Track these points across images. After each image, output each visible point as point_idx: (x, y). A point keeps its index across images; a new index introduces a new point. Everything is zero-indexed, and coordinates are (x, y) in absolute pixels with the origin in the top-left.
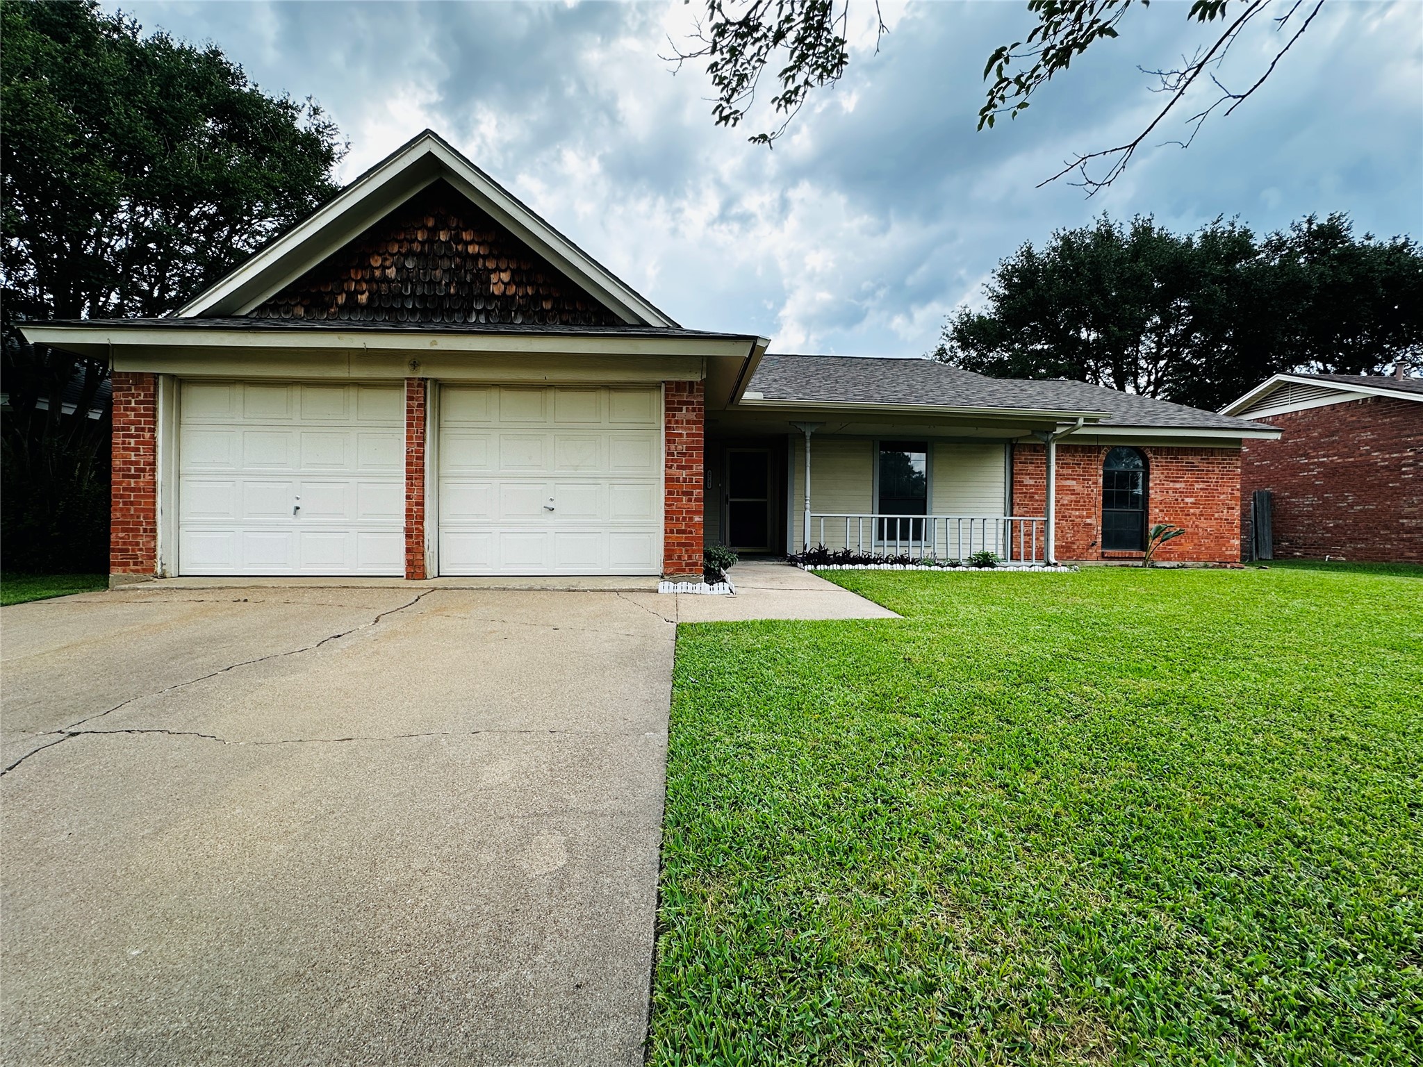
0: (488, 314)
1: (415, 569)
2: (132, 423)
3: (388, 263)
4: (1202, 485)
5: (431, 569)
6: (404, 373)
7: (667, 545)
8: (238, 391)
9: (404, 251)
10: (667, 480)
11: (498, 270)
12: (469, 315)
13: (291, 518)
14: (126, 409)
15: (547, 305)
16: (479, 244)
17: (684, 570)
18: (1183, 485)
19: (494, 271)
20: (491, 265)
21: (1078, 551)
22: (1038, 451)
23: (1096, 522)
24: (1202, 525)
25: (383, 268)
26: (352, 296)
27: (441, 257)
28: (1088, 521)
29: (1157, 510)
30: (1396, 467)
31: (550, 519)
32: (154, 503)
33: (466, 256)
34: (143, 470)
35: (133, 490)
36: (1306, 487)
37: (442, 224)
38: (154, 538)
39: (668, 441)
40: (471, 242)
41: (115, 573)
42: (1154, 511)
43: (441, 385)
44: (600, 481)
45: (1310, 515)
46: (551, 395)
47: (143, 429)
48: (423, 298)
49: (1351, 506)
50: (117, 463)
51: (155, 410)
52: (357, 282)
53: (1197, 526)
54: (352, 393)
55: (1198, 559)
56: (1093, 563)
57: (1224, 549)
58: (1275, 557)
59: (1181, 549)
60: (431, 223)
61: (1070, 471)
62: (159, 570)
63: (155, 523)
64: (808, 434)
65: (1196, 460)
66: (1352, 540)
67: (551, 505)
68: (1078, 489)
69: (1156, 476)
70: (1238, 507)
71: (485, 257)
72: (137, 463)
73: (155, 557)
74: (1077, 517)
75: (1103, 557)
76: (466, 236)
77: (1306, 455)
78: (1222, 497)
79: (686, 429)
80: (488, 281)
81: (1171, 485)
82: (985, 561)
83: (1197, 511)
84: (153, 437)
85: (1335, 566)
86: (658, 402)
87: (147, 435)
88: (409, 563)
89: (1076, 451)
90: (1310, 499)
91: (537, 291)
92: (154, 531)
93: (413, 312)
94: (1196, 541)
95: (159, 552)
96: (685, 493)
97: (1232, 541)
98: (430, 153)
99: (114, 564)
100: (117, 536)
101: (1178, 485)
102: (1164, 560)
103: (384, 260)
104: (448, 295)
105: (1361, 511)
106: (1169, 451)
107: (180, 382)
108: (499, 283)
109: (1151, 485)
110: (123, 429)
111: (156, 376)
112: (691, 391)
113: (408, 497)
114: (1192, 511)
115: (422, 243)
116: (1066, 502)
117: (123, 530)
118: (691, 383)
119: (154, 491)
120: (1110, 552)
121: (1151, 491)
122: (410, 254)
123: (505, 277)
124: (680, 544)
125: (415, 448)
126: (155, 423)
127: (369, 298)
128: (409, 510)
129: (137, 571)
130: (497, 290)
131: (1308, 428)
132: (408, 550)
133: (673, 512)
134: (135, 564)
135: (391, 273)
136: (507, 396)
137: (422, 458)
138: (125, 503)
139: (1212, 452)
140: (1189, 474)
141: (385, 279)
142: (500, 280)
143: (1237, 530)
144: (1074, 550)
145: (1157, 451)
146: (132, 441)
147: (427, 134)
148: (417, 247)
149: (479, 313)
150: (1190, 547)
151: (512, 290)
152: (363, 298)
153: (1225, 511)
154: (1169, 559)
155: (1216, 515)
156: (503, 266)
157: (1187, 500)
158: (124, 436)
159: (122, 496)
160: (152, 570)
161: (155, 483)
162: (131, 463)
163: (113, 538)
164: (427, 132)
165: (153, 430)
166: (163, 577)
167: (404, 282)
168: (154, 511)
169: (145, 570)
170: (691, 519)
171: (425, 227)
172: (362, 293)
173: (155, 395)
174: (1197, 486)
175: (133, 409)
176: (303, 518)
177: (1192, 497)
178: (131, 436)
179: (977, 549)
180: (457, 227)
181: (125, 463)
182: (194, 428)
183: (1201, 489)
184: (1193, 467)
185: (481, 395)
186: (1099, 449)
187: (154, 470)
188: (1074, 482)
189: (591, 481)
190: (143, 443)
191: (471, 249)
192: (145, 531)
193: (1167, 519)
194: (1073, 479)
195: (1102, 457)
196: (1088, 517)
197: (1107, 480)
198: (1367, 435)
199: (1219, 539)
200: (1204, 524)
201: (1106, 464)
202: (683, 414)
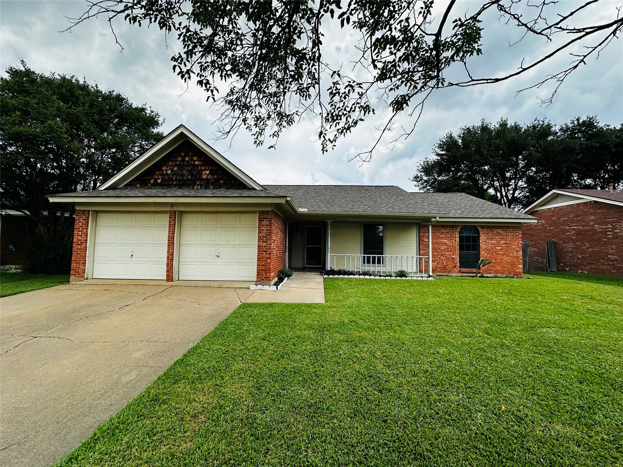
0: (201, 185)
1: (170, 278)
2: (81, 227)
3: (168, 169)
5: (175, 277)
6: (169, 209)
7: (258, 270)
8: (115, 215)
9: (173, 164)
10: (258, 246)
11: (205, 170)
12: (195, 186)
13: (130, 259)
14: (79, 222)
15: (222, 182)
16: (199, 161)
17: (264, 280)
18: (495, 242)
19: (204, 170)
20: (203, 168)
21: (449, 269)
24: (505, 259)
25: (167, 170)
26: (156, 180)
27: (186, 166)
28: (453, 256)
29: (484, 252)
30: (605, 232)
31: (218, 260)
32: (86, 254)
33: (194, 165)
34: (83, 243)
35: (79, 249)
36: (569, 240)
37: (187, 155)
38: (85, 266)
39: (259, 232)
40: (196, 161)
41: (72, 278)
43: (182, 213)
44: (236, 246)
45: (571, 252)
46: (219, 215)
47: (84, 229)
48: (179, 180)
49: (588, 248)
50: (75, 240)
51: (88, 222)
52: (158, 175)
53: (502, 259)
54: (152, 215)
56: (455, 275)
57: (515, 269)
58: (558, 270)
59: (495, 269)
60: (183, 155)
61: (444, 236)
62: (86, 277)
63: (85, 261)
64: (329, 223)
66: (589, 264)
67: (218, 255)
69: (483, 238)
70: (521, 251)
71: (201, 166)
72: (81, 240)
73: (85, 272)
74: (448, 255)
75: (460, 272)
76: (195, 158)
77: (568, 225)
78: (513, 247)
79: (265, 228)
80: (202, 174)
81: (490, 241)
82: (402, 274)
83: (502, 253)
84: (87, 231)
86: (256, 218)
87: (85, 230)
88: (168, 276)
89: (447, 228)
90: (571, 245)
91: (218, 177)
92: (85, 263)
93: (176, 185)
94: (502, 266)
95: (86, 270)
96: (265, 251)
97: (519, 266)
98: (182, 132)
99: (72, 275)
100: (73, 265)
102: (488, 273)
103: (167, 167)
104: (188, 179)
105: (592, 251)
106: (488, 227)
107: (97, 212)
108: (206, 174)
109: (481, 241)
110: (78, 229)
111: (89, 211)
112: (267, 214)
113: (168, 252)
114: (500, 252)
115: (180, 161)
116: (443, 249)
117: (76, 263)
118: (268, 211)
119: (86, 250)
120: (463, 270)
121: (481, 244)
122: (176, 165)
123: (207, 172)
124: (262, 270)
125: (171, 235)
126: (88, 227)
127: (161, 181)
128: (168, 257)
129: (79, 277)
130: (204, 177)
132: (167, 271)
133: (260, 258)
134: (78, 275)
135: (169, 172)
136: (204, 215)
137: (174, 238)
138: (76, 254)
140: (498, 237)
141: (167, 174)
142: (206, 173)
143: (521, 261)
144: (447, 269)
145: (483, 227)
146: (80, 233)
147: (181, 126)
148: (178, 163)
149: (198, 185)
151: (210, 177)
152: (159, 181)
153: (515, 253)
155: (511, 254)
156: (207, 168)
157: (497, 248)
158: (78, 231)
159: (76, 251)
160: (83, 277)
161: (86, 247)
162: (79, 240)
163: (72, 266)
164: (181, 125)
165: (87, 229)
166: (87, 279)
167: (173, 175)
168: (85, 257)
169: (81, 277)
170: (267, 261)
171: (181, 156)
172: (159, 179)
173: (88, 217)
175: (81, 222)
176: (134, 259)
177: (499, 246)
178: (80, 231)
179: (399, 269)
180: (192, 155)
181: (77, 240)
182: (101, 227)
183: (504, 243)
184: (499, 234)
185: (195, 215)
186: (457, 226)
187: (86, 243)
188: (446, 240)
189: (232, 246)
190: (83, 233)
191: (196, 163)
192: (82, 263)
193: (488, 256)
194: (446, 239)
195: (459, 230)
196: (453, 255)
197: (461, 239)
198: (592, 218)
199: (513, 265)
200: (505, 258)
201: (460, 232)
202: (265, 222)
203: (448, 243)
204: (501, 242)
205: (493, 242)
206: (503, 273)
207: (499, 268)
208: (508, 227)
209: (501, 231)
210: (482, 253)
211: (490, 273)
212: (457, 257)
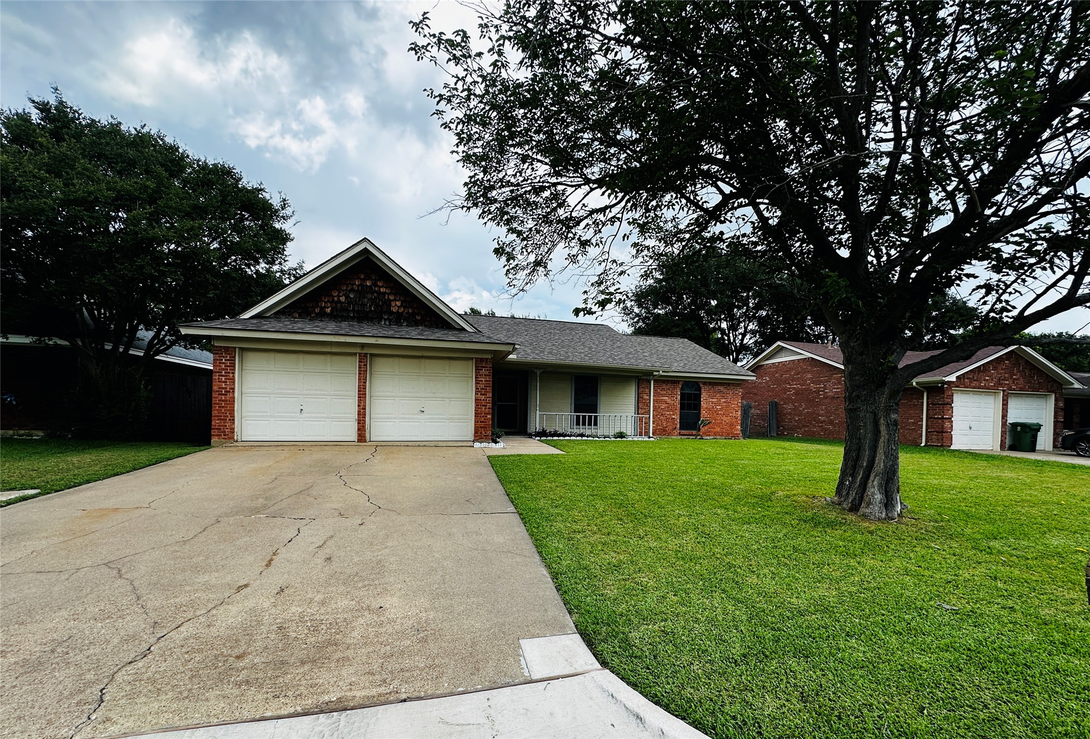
0: (390, 321)
1: (362, 438)
2: (223, 369)
3: (341, 294)
4: (724, 400)
5: (368, 438)
6: (358, 350)
7: (476, 427)
8: (272, 355)
9: (349, 289)
10: (476, 400)
11: (395, 300)
12: (381, 321)
13: (298, 415)
14: (220, 363)
15: (418, 318)
16: (386, 288)
17: (483, 438)
18: (716, 400)
19: (393, 300)
20: (392, 298)
21: (669, 432)
23: (677, 417)
25: (339, 296)
26: (322, 309)
27: (367, 293)
28: (673, 417)
29: (705, 412)
30: (818, 392)
31: (422, 416)
32: (234, 407)
33: (379, 293)
34: (229, 392)
35: (223, 401)
37: (368, 278)
38: (234, 423)
39: (476, 383)
40: (382, 287)
41: (214, 440)
42: (703, 412)
43: (372, 355)
44: (445, 399)
45: (790, 414)
46: (423, 361)
47: (229, 373)
48: (358, 312)
49: (804, 410)
50: (215, 388)
51: (235, 364)
52: (325, 303)
53: (722, 420)
54: (329, 357)
55: (722, 435)
56: (675, 437)
57: (734, 430)
58: (777, 434)
59: (715, 430)
60: (362, 277)
62: (236, 438)
63: (234, 416)
64: (538, 373)
66: (804, 426)
67: (422, 410)
68: (669, 401)
69: (704, 396)
70: (740, 412)
71: (388, 294)
72: (226, 388)
73: (234, 432)
74: (668, 415)
75: (680, 434)
76: (380, 284)
78: (733, 406)
79: (484, 378)
80: (390, 305)
81: (711, 400)
82: (621, 435)
84: (234, 376)
85: (799, 440)
86: (471, 366)
87: (231, 375)
88: (359, 435)
90: (790, 406)
91: (414, 311)
92: (234, 420)
93: (353, 319)
95: (236, 430)
96: (483, 406)
97: (737, 427)
98: (366, 248)
99: (214, 435)
100: (215, 422)
101: (714, 400)
102: (707, 436)
103: (339, 293)
104: (371, 310)
105: (807, 412)
106: (710, 384)
107: (242, 350)
108: (396, 306)
109: (702, 400)
110: (218, 372)
111: (233, 349)
112: (487, 362)
113: (359, 406)
115: (358, 286)
116: (663, 408)
117: (218, 420)
118: (487, 359)
119: (234, 401)
120: (684, 431)
121: (702, 403)
122: (352, 290)
123: (398, 303)
124: (481, 427)
125: (362, 384)
126: (234, 370)
127: (331, 310)
128: (359, 411)
129: (225, 439)
130: (394, 309)
131: (791, 369)
132: (359, 429)
133: (479, 414)
134: (224, 435)
135: (343, 299)
136: (402, 361)
137: (365, 388)
138: (219, 407)
140: (718, 395)
141: (339, 302)
142: (396, 305)
143: (739, 422)
144: (667, 431)
145: (705, 384)
146: (223, 378)
147: (365, 239)
148: (355, 288)
149: (385, 320)
150: (718, 429)
151: (401, 310)
152: (328, 310)
153: (734, 413)
154: (709, 435)
155: (730, 415)
156: (398, 298)
157: (717, 407)
158: (219, 376)
159: (218, 404)
160: (233, 438)
161: (234, 398)
162: (223, 388)
163: (213, 423)
164: (365, 238)
165: (233, 373)
166: (235, 441)
167: (349, 303)
168: (234, 411)
169: (229, 438)
170: (487, 417)
171: (359, 278)
172: (328, 308)
173: (234, 357)
174: (722, 400)
175: (224, 363)
176: (304, 415)
177: (720, 406)
178: (223, 376)
179: (617, 430)
180: (375, 279)
181: (219, 388)
184: (720, 392)
185: (390, 360)
186: (679, 381)
187: (234, 392)
188: (667, 398)
189: (441, 399)
190: (229, 379)
191: (382, 290)
192: (230, 420)
193: (708, 416)
194: (667, 396)
195: (680, 386)
196: (673, 415)
197: (683, 397)
198: (809, 376)
199: (732, 426)
200: (725, 419)
201: (682, 389)
202: (483, 372)
208: (729, 384)
209: (722, 388)
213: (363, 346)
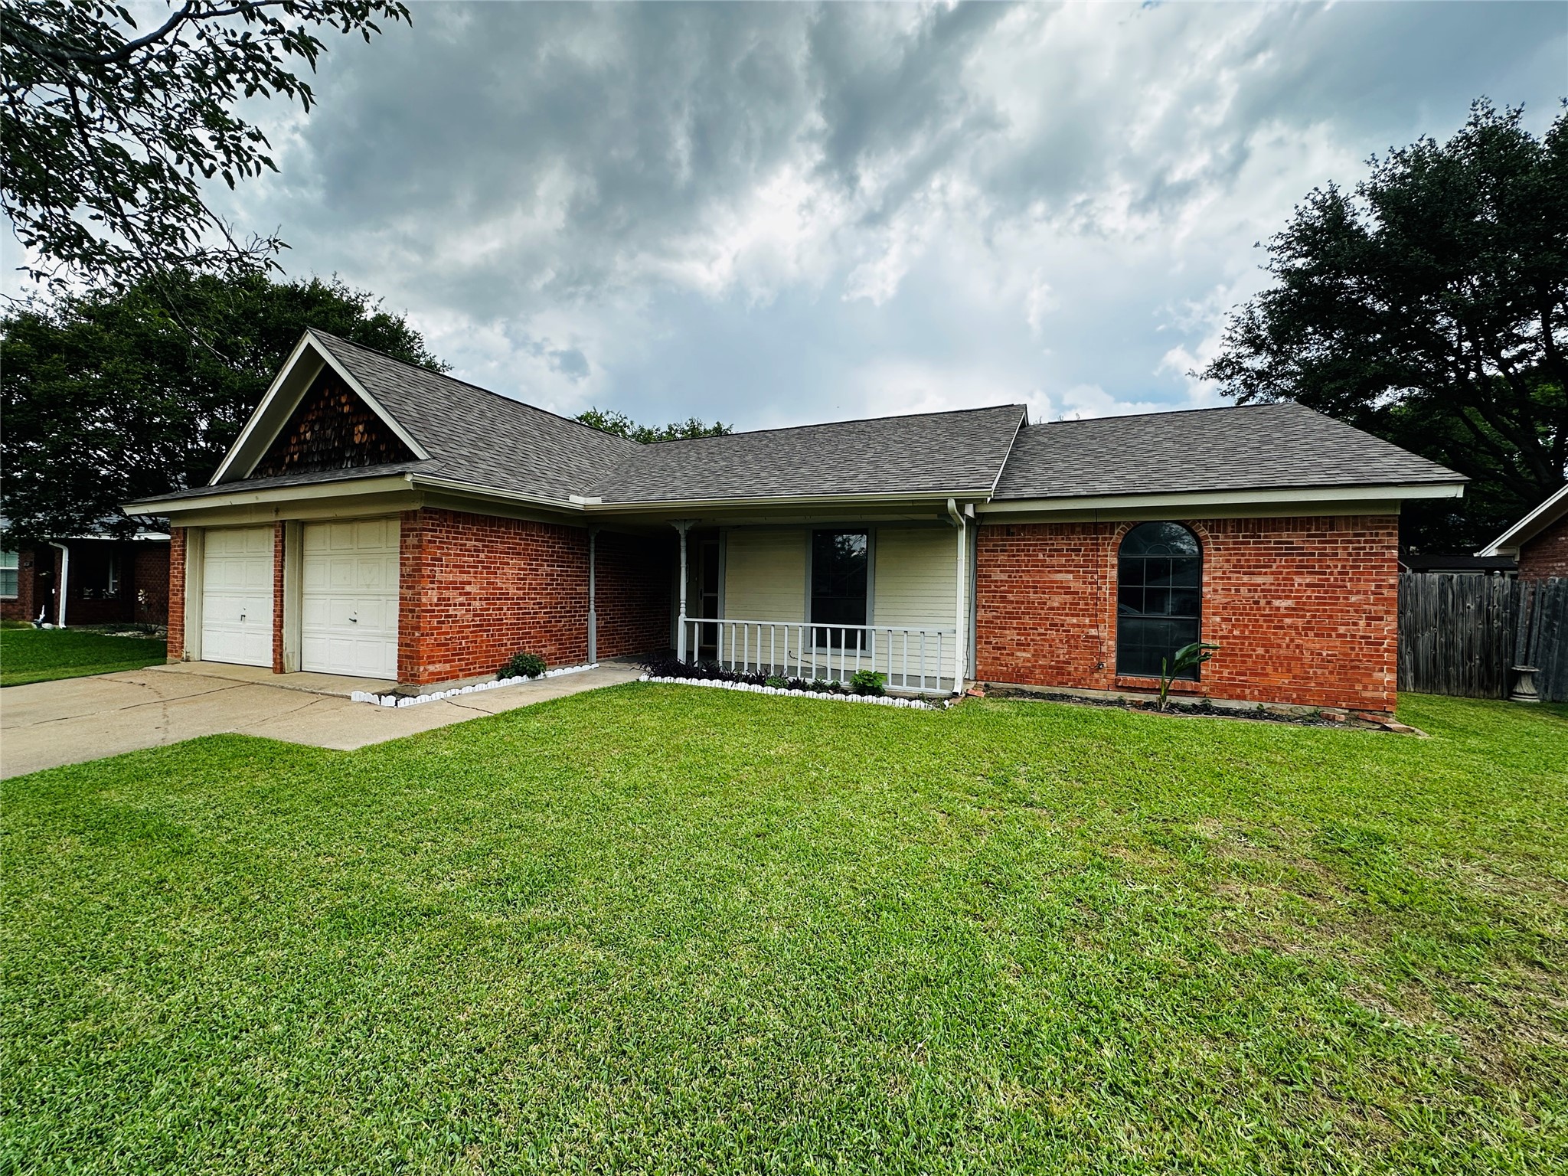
0: (352, 460)
1: (279, 667)
2: (176, 559)
3: (307, 429)
5: (292, 663)
6: (271, 518)
7: (399, 656)
9: (315, 417)
11: (357, 424)
12: (343, 462)
13: (239, 623)
14: (174, 551)
15: (381, 447)
17: (408, 680)
18: (1270, 579)
20: (356, 419)
21: (1076, 675)
22: (1013, 534)
24: (1310, 645)
25: (305, 432)
26: (291, 457)
28: (1093, 632)
29: (1218, 619)
31: (354, 629)
32: (183, 612)
33: (343, 416)
34: (179, 590)
35: (176, 603)
37: (332, 393)
38: (183, 635)
39: (401, 564)
40: (345, 404)
41: (168, 656)
43: (303, 524)
44: (381, 598)
47: (181, 564)
48: (323, 452)
50: (170, 586)
51: (185, 550)
52: (294, 445)
53: (1298, 646)
57: (1358, 687)
59: (1264, 682)
60: (327, 394)
61: (1063, 560)
62: (184, 655)
63: (184, 625)
64: (682, 533)
65: (1297, 539)
67: (355, 618)
70: (1392, 618)
71: (352, 415)
72: (178, 586)
73: (182, 646)
74: (1073, 625)
75: (1116, 686)
78: (1353, 599)
79: (412, 553)
80: (354, 433)
81: (1246, 579)
83: (1300, 622)
87: (182, 567)
88: (275, 659)
89: (1073, 533)
92: (183, 630)
94: (1297, 671)
95: (185, 644)
97: (1377, 675)
98: (309, 345)
99: (168, 650)
100: (170, 633)
102: (1231, 697)
103: (306, 426)
104: (334, 448)
106: (1238, 525)
107: (204, 530)
108: (359, 432)
109: (1205, 579)
110: (173, 564)
111: (185, 529)
112: (416, 519)
113: (274, 611)
114: (1288, 621)
115: (323, 410)
116: (1056, 605)
117: (172, 629)
118: (415, 512)
120: (1131, 679)
121: (1205, 589)
122: (317, 419)
123: (362, 427)
124: (407, 656)
126: (184, 559)
127: (299, 457)
129: (176, 656)
130: (357, 439)
132: (274, 651)
133: (403, 627)
134: (175, 651)
135: (308, 436)
136: (336, 529)
138: (173, 612)
139: (1332, 523)
141: (305, 441)
144: (1069, 674)
145: (1217, 526)
146: (176, 571)
148: (320, 414)
149: (348, 459)
151: (365, 438)
152: (296, 458)
153: (1362, 623)
155: (1342, 630)
156: (359, 422)
157: (1276, 603)
158: (175, 568)
159: (172, 607)
160: (181, 656)
161: (184, 599)
163: (169, 635)
165: (183, 564)
166: (188, 660)
167: (314, 441)
168: (183, 617)
169: (179, 656)
170: (414, 634)
171: (324, 397)
172: (296, 453)
173: (187, 541)
176: (246, 623)
177: (1288, 597)
180: (339, 394)
182: (211, 560)
183: (1308, 585)
184: (1290, 550)
185: (323, 528)
186: (1113, 525)
187: (183, 590)
188: (1070, 577)
189: (376, 598)
190: (180, 573)
191: (345, 410)
192: (180, 630)
193: (1236, 633)
194: (1068, 572)
195: (1117, 538)
196: (1091, 626)
197: (1128, 573)
199: (1348, 669)
200: (1312, 643)
201: (1124, 548)
202: (412, 540)
203: (1077, 585)
204: (1298, 580)
205: (1259, 580)
206: (1302, 702)
207: (1285, 681)
210: (1211, 620)
211: (1241, 697)
212: (1107, 635)
213: (278, 507)
